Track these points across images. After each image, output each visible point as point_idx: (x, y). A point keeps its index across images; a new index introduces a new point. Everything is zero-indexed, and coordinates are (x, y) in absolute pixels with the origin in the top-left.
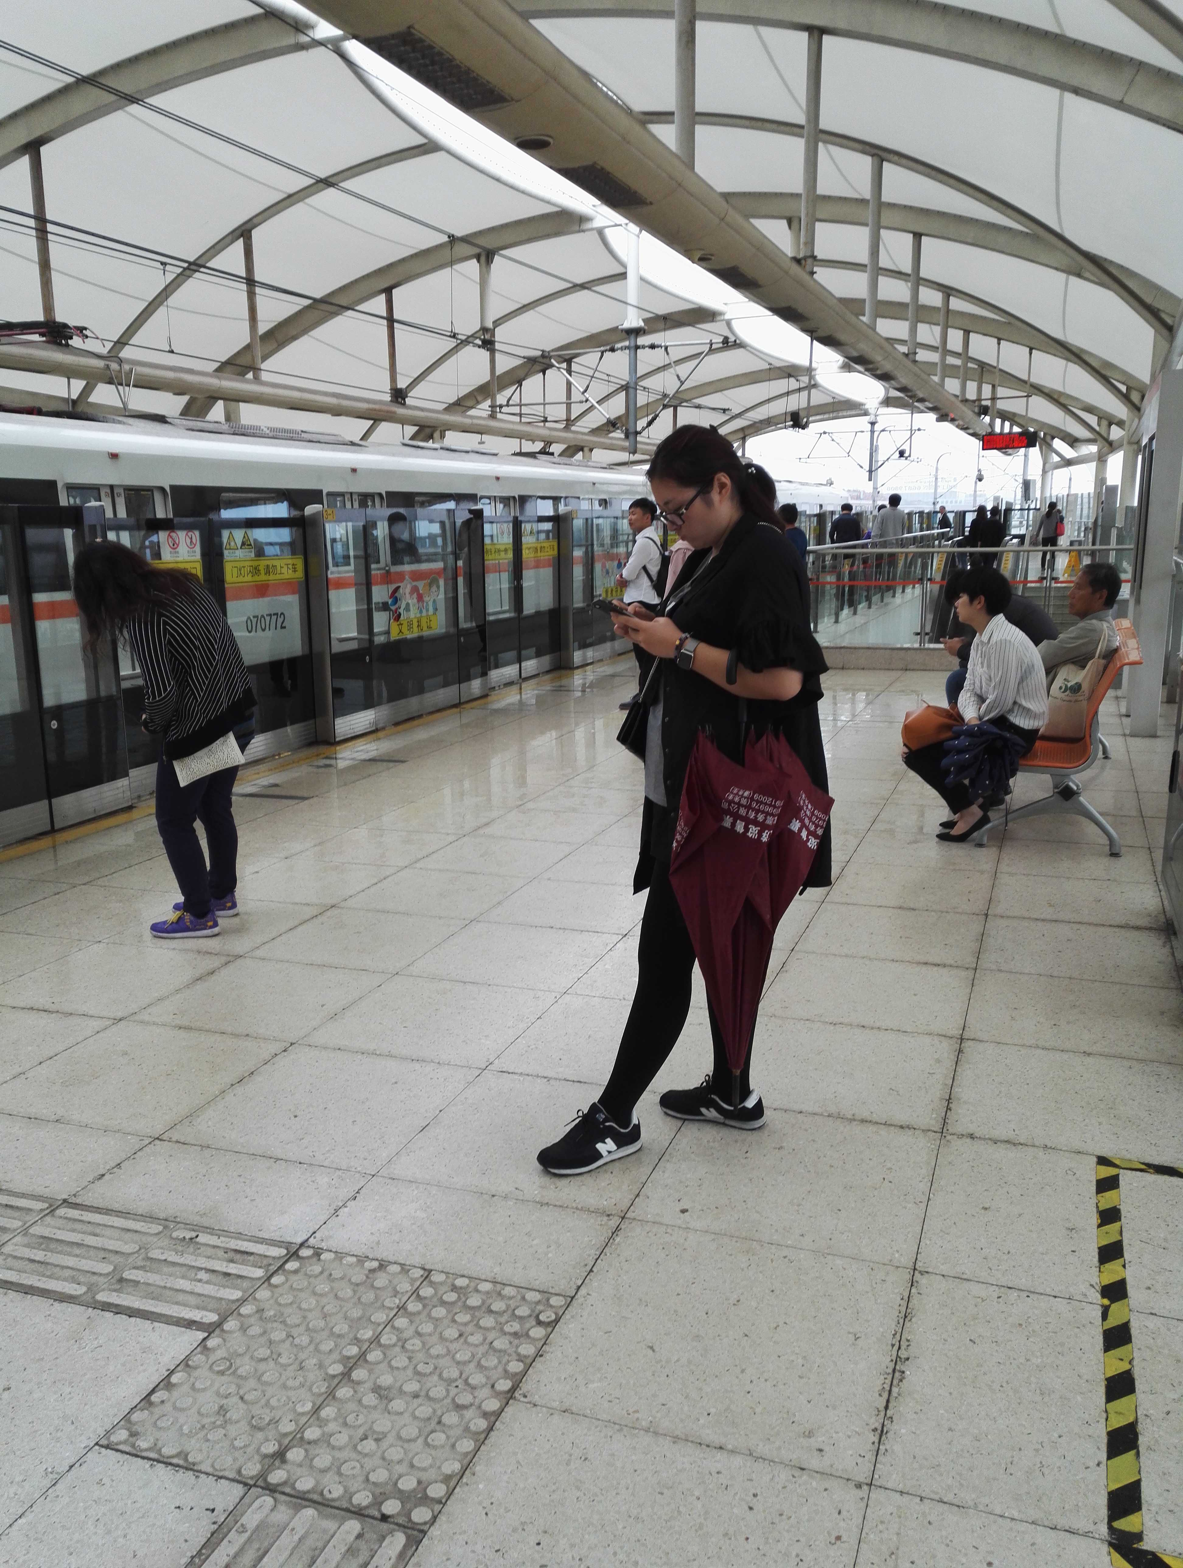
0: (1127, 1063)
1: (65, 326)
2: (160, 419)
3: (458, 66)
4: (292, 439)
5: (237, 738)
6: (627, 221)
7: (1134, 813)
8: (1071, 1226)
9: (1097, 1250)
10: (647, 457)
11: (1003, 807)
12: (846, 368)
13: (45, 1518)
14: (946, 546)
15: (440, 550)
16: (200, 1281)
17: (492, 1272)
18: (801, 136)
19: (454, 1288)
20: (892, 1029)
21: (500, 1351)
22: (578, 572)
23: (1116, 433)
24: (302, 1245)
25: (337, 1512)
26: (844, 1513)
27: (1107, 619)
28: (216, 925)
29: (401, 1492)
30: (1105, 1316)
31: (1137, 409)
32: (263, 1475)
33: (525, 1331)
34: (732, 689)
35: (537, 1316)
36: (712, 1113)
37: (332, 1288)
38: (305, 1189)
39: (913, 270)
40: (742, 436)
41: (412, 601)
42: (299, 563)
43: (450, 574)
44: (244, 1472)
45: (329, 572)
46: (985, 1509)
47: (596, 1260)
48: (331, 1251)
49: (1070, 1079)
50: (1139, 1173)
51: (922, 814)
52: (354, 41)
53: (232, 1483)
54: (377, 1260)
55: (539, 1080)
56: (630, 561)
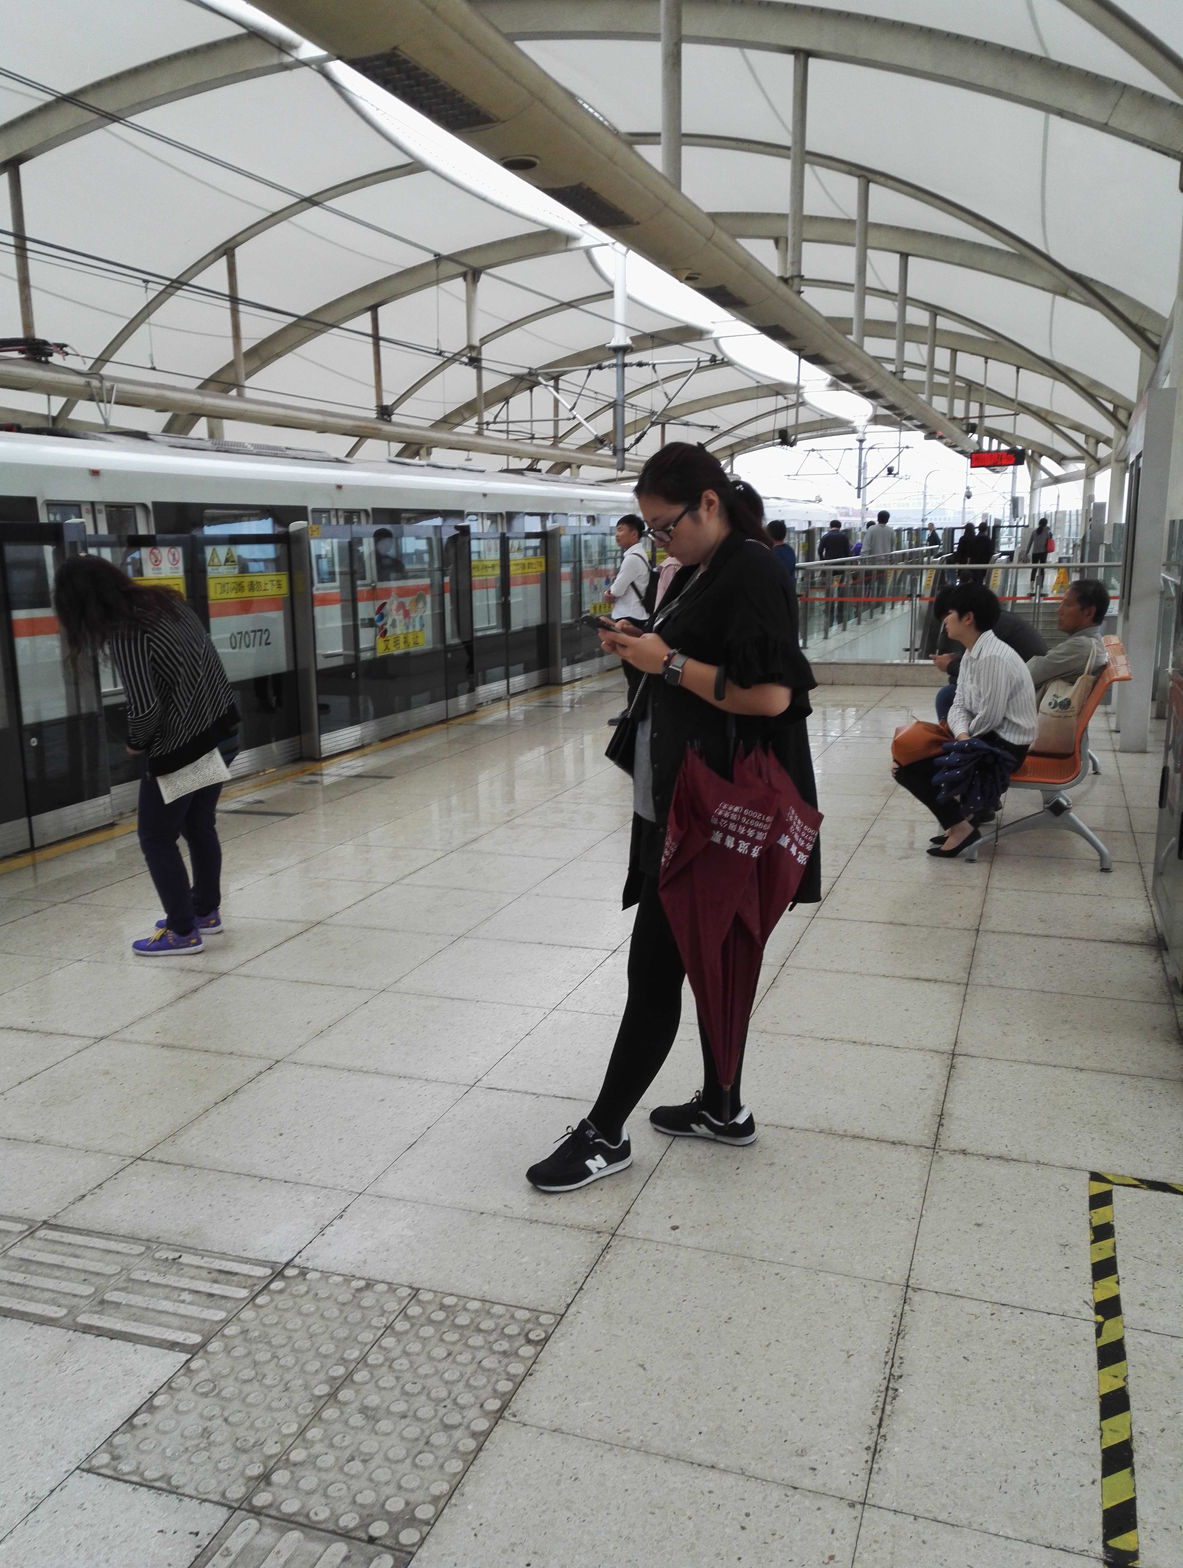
0: (1119, 1079)
1: (45, 343)
2: (143, 436)
3: (443, 88)
4: (276, 456)
5: (223, 754)
6: (614, 241)
7: (1124, 828)
8: (1064, 1242)
9: (1090, 1267)
11: (993, 822)
12: (834, 386)
13: (26, 1544)
14: (935, 563)
15: (426, 566)
16: (183, 1302)
17: (481, 1290)
18: (788, 157)
19: (442, 1307)
20: (883, 1045)
21: (489, 1370)
22: (566, 589)
23: (1103, 451)
24: (287, 1264)
25: (323, 1534)
26: (837, 1532)
27: (1095, 635)
28: (199, 942)
29: (388, 1513)
30: (1099, 1334)
31: (1124, 427)
32: (248, 1498)
33: (514, 1350)
34: (721, 705)
35: (527, 1335)
36: (702, 1130)
37: (318, 1308)
38: (291, 1207)
39: (900, 289)
40: (730, 453)
41: (399, 617)
42: (284, 579)
43: (436, 590)
44: (228, 1495)
45: (314, 588)
46: (981, 1528)
47: (587, 1277)
48: (317, 1270)
49: (1063, 1094)
50: (1132, 1189)
51: (912, 830)
52: (339, 62)
53: (217, 1507)
54: (363, 1279)
55: (528, 1097)
56: (619, 577)
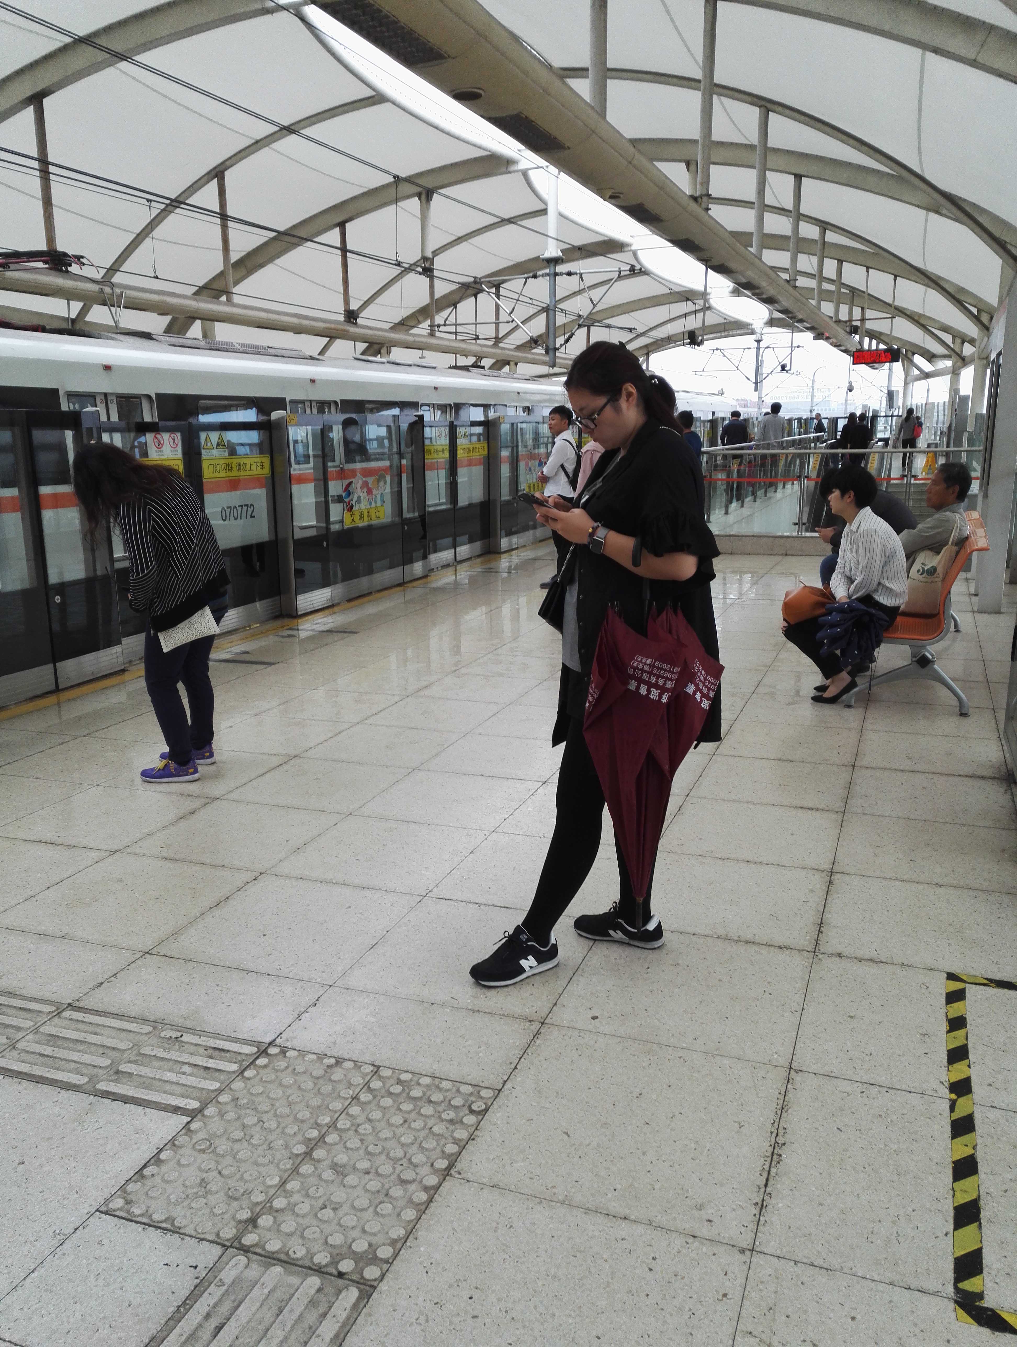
0: (973, 893)
1: (65, 254)
2: (147, 336)
3: (403, 28)
4: (259, 354)
5: (213, 612)
6: (548, 164)
7: (981, 679)
8: (924, 1032)
9: (946, 1053)
10: (565, 370)
11: (868, 673)
12: (736, 292)
13: (54, 1273)
14: (821, 448)
15: (386, 450)
16: (184, 1073)
17: (431, 1068)
18: (698, 89)
19: (399, 1082)
20: (772, 864)
21: (438, 1135)
22: (505, 470)
23: (968, 350)
24: (270, 1044)
25: (300, 1269)
26: (729, 1274)
27: (959, 511)
28: (196, 771)
29: (355, 1253)
30: (952, 1109)
31: (986, 328)
32: (238, 1238)
33: (459, 1118)
34: (638, 571)
35: (470, 1107)
36: (618, 935)
37: (296, 1081)
38: (273, 996)
39: (794, 206)
40: (646, 352)
41: (363, 494)
42: (266, 461)
43: (395, 469)
44: (221, 1235)
45: (292, 469)
46: (850, 1272)
47: (520, 1059)
48: (295, 1049)
49: (924, 907)
50: (982, 987)
51: (798, 679)
52: (313, 6)
53: (212, 1245)
54: (334, 1057)
55: (471, 906)
56: (550, 460)
